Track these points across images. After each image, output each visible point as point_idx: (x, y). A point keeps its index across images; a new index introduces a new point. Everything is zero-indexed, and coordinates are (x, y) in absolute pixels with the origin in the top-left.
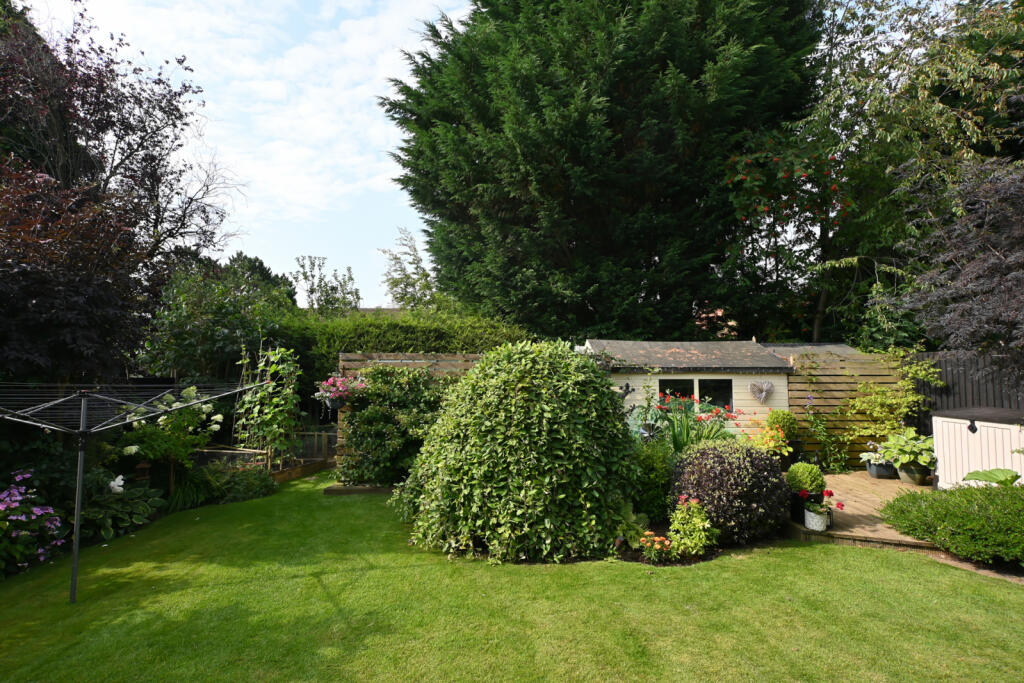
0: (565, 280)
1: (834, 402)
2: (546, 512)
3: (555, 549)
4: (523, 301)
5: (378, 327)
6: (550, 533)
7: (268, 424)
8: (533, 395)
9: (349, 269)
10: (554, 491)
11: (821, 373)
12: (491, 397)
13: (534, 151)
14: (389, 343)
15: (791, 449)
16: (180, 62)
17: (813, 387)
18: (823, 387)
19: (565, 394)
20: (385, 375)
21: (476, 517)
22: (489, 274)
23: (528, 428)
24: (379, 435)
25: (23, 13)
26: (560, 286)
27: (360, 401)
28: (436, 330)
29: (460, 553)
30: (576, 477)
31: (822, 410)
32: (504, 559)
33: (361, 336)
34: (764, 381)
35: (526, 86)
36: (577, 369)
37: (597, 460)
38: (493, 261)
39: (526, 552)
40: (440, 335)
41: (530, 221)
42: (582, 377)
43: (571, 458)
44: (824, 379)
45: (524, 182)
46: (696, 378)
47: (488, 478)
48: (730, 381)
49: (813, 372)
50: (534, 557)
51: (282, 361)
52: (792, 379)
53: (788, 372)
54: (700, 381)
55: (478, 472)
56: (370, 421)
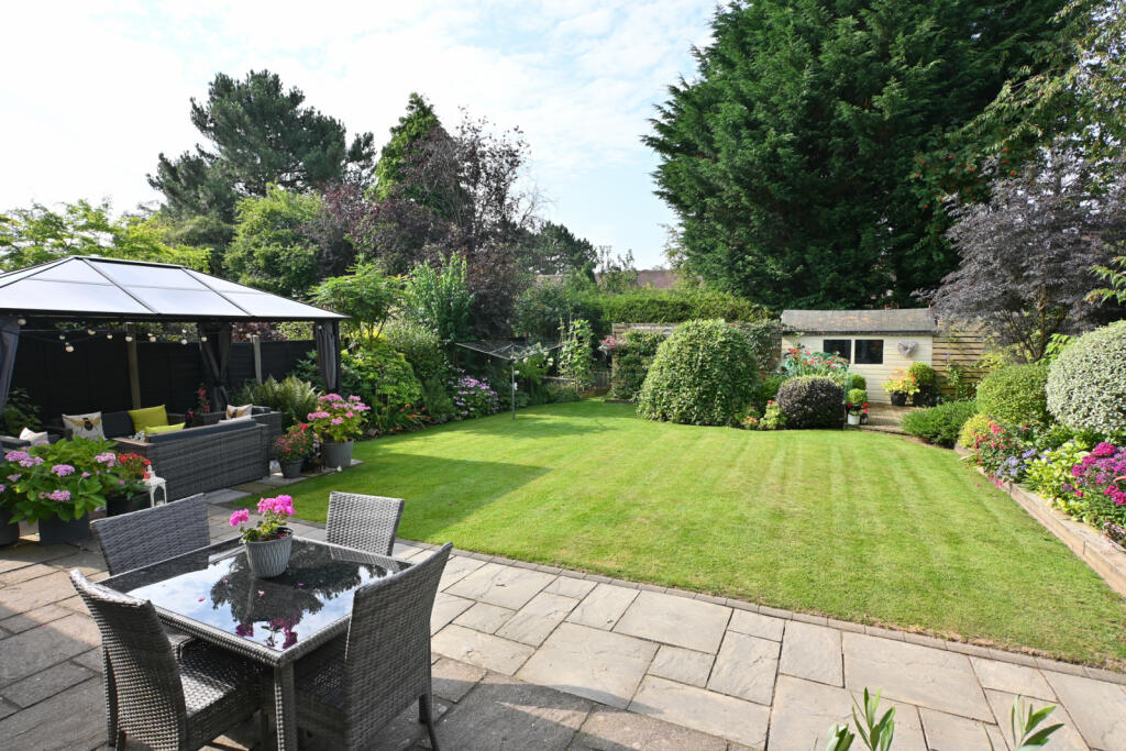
0: (777, 263)
1: (974, 357)
2: (696, 404)
3: (697, 419)
4: (746, 281)
5: (642, 302)
6: (696, 412)
7: (576, 364)
8: (695, 347)
9: (630, 251)
10: (701, 394)
11: (963, 334)
12: (674, 349)
13: (743, 177)
14: (650, 313)
15: (918, 391)
16: (516, 130)
17: (954, 346)
18: (964, 346)
19: (713, 348)
20: (637, 337)
21: (664, 404)
22: (720, 260)
23: (690, 364)
24: (633, 371)
25: (430, 109)
26: (773, 267)
27: (624, 351)
28: (682, 303)
29: (656, 419)
30: (714, 388)
31: (961, 364)
32: (674, 422)
33: (632, 308)
34: (910, 341)
35: (735, 128)
36: (723, 335)
37: (727, 382)
38: (722, 252)
39: (685, 420)
40: (684, 307)
41: (747, 221)
42: (724, 339)
43: (712, 379)
44: (965, 340)
45: (737, 198)
46: (853, 339)
47: (670, 386)
48: (882, 341)
49: (957, 335)
50: (688, 422)
51: (582, 327)
52: (936, 339)
53: (934, 335)
54: (857, 341)
55: (665, 384)
56: (628, 363)
